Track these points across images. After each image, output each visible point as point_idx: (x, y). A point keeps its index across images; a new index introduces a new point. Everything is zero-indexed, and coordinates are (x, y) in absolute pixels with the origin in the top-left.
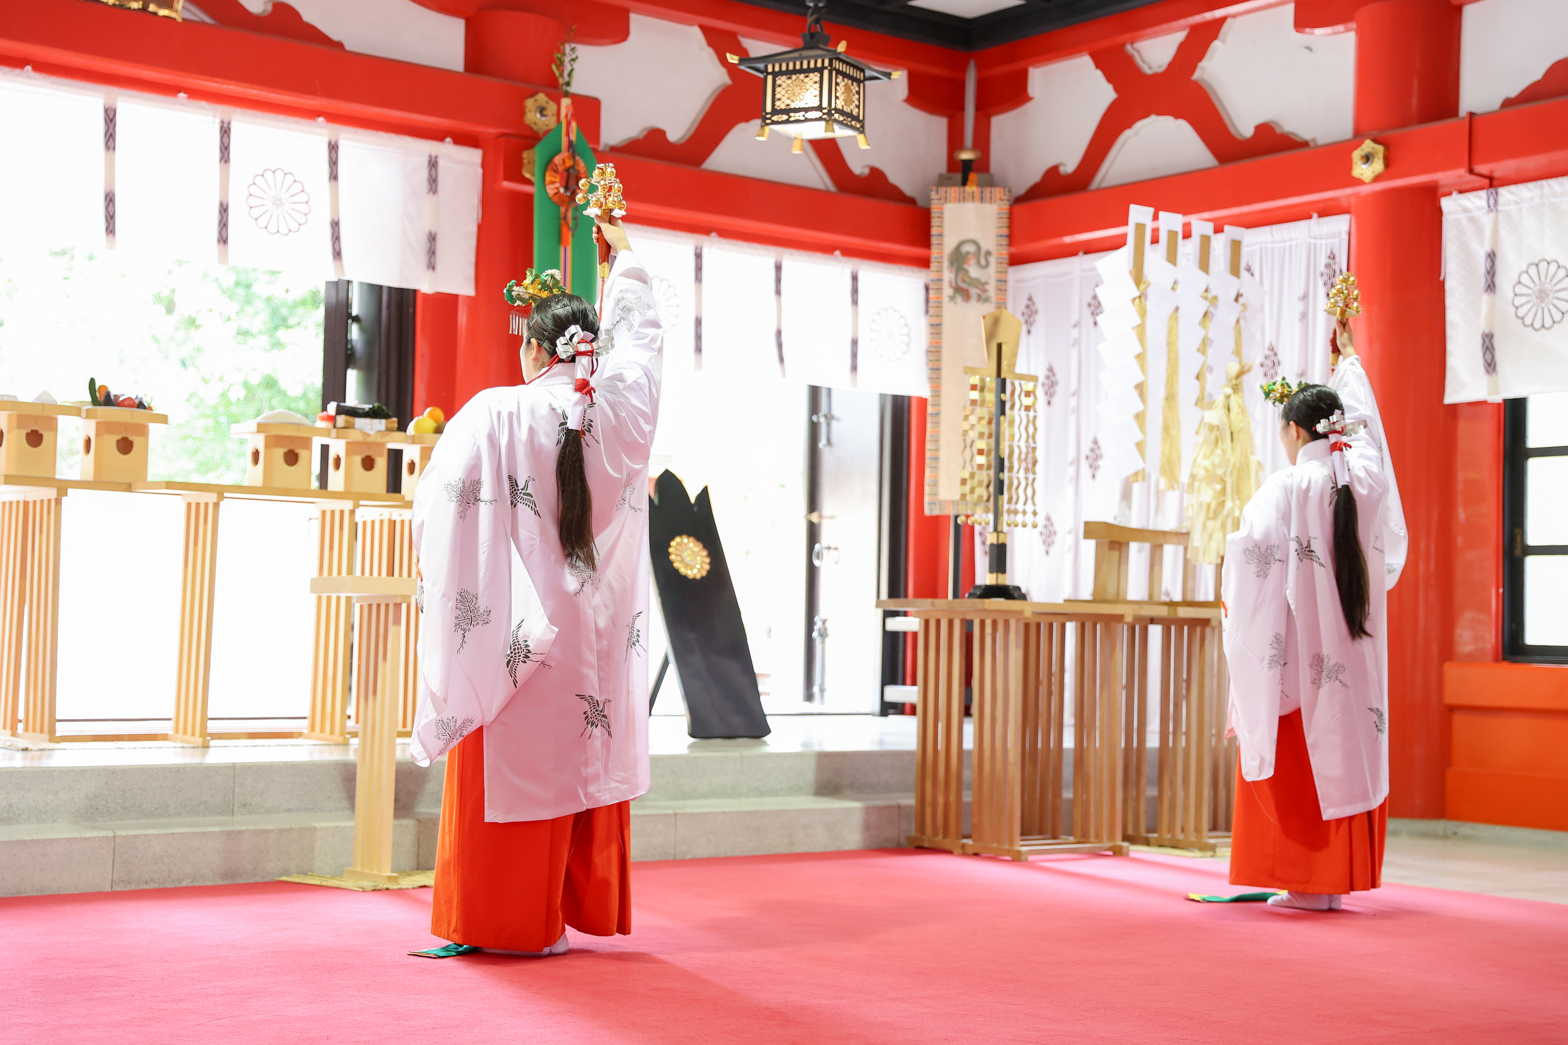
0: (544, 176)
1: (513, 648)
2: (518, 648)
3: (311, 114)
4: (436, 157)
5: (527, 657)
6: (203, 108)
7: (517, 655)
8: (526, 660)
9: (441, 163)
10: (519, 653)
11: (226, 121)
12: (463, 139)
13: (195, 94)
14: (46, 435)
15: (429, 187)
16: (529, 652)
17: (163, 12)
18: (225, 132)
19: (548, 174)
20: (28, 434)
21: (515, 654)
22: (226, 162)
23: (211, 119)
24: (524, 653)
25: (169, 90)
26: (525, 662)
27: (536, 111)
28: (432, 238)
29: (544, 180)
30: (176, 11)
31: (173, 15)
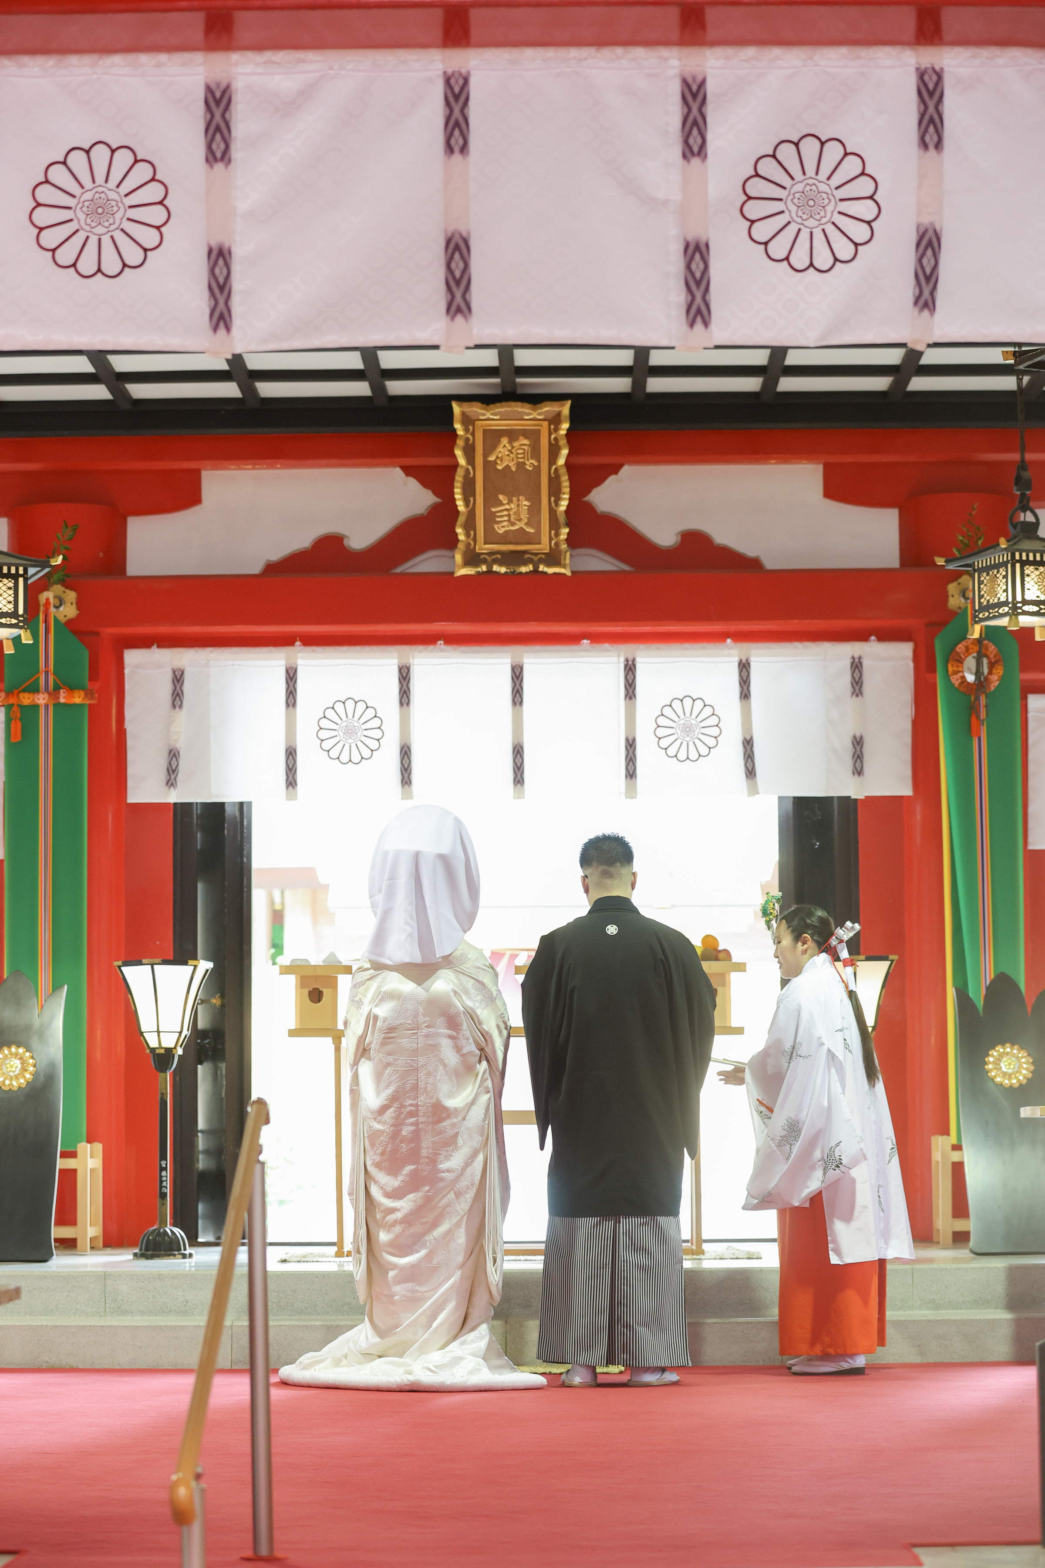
0: (947, 667)
1: (829, 1158)
2: (833, 1159)
3: (719, 637)
4: (860, 658)
5: (838, 1166)
6: (607, 650)
7: (830, 1164)
8: (836, 1168)
9: (866, 663)
10: (832, 1162)
11: (630, 658)
12: (886, 636)
13: (596, 638)
14: (326, 992)
15: (853, 690)
16: (841, 1164)
17: (551, 570)
18: (630, 669)
19: (950, 666)
20: (310, 993)
21: (829, 1163)
22: (631, 698)
23: (615, 659)
24: (837, 1164)
25: (572, 639)
26: (835, 1170)
27: (959, 596)
28: (858, 742)
29: (948, 671)
30: (564, 567)
31: (562, 571)
